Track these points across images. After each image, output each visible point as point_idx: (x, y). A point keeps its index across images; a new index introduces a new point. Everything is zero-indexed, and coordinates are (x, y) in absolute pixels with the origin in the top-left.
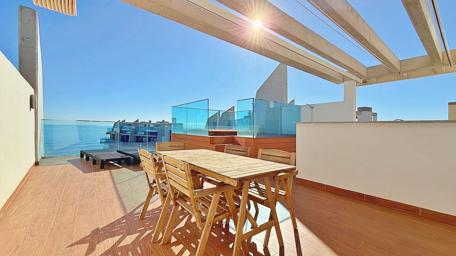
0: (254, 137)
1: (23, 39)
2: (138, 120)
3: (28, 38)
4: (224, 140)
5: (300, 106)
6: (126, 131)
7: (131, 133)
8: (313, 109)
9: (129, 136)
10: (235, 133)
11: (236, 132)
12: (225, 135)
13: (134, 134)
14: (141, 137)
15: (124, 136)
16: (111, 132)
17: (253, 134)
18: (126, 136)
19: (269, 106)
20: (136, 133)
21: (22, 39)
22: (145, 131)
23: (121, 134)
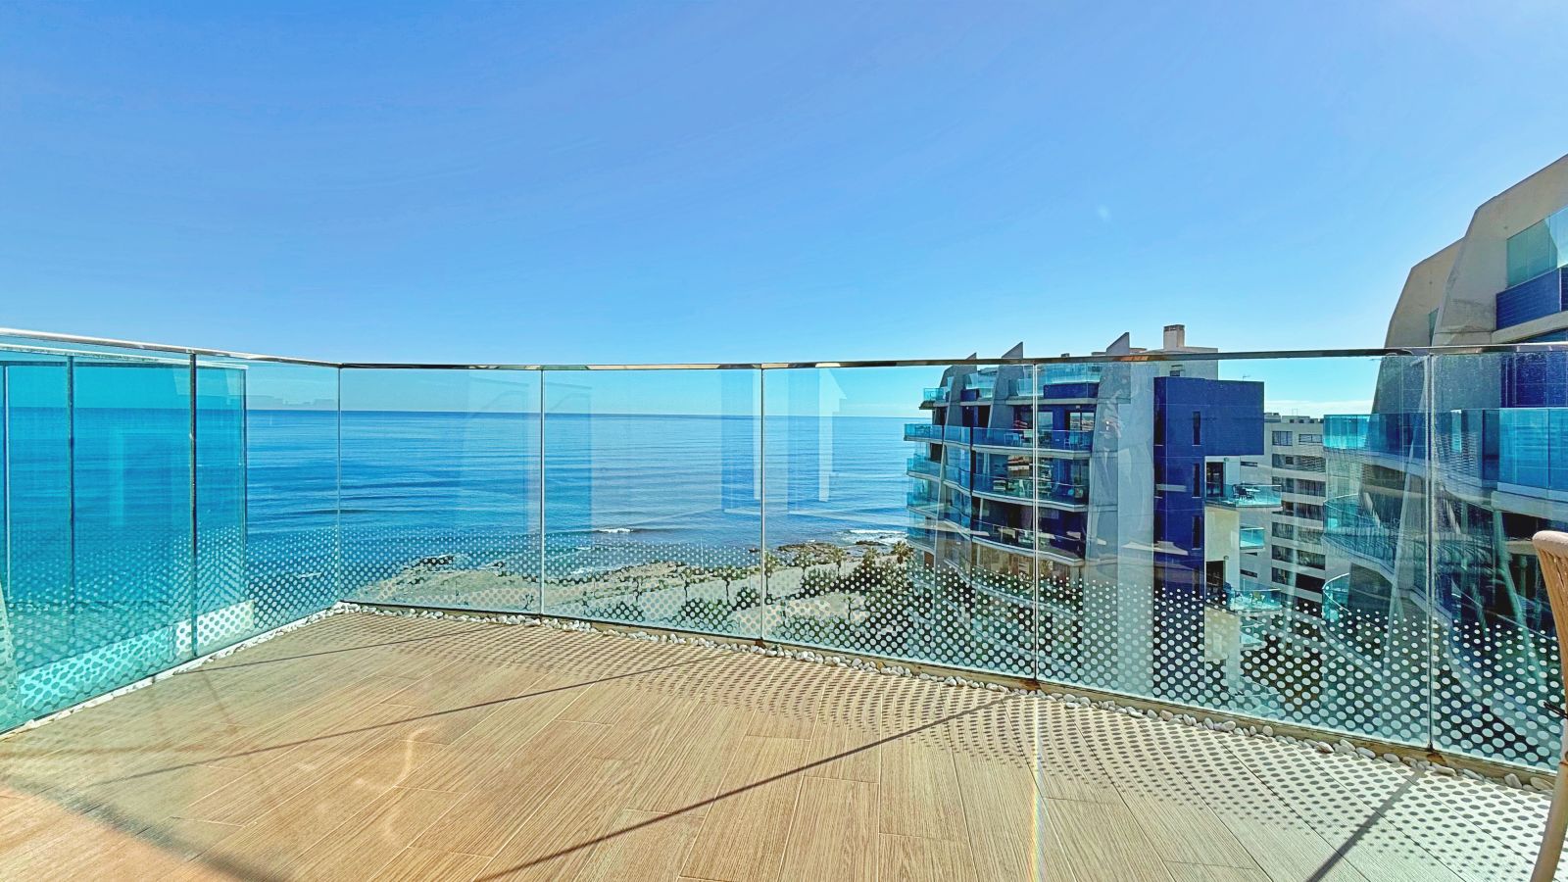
6: (977, 391)
7: (995, 395)
9: (989, 407)
13: (1007, 399)
15: (973, 411)
16: (934, 401)
18: (981, 407)
20: (1012, 396)
22: (1047, 383)
23: (963, 404)
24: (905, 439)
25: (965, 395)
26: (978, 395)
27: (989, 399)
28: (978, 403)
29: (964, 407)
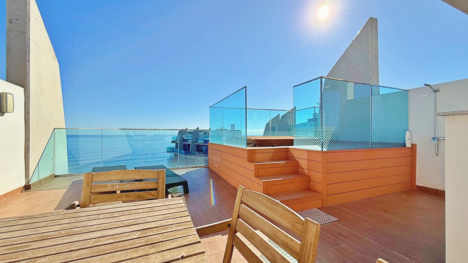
0: (324, 150)
1: (11, 21)
2: (198, 127)
3: (17, 20)
4: (271, 154)
5: (408, 91)
6: (187, 139)
7: (192, 141)
8: (437, 93)
9: (190, 144)
10: (291, 142)
11: (292, 140)
12: (274, 146)
13: (195, 143)
14: (201, 146)
15: (186, 145)
16: (176, 141)
17: (322, 144)
18: (188, 144)
19: (346, 98)
20: (196, 142)
21: (9, 21)
22: (204, 139)
23: (183, 143)
24: (167, 152)
25: (184, 140)
26: (187, 141)
27: (190, 142)
28: (187, 143)
29: (184, 144)
